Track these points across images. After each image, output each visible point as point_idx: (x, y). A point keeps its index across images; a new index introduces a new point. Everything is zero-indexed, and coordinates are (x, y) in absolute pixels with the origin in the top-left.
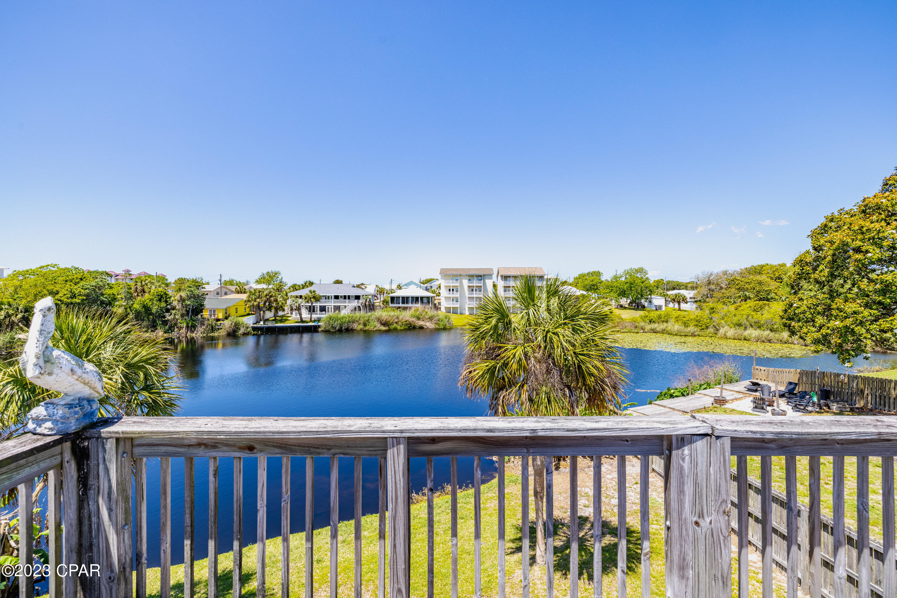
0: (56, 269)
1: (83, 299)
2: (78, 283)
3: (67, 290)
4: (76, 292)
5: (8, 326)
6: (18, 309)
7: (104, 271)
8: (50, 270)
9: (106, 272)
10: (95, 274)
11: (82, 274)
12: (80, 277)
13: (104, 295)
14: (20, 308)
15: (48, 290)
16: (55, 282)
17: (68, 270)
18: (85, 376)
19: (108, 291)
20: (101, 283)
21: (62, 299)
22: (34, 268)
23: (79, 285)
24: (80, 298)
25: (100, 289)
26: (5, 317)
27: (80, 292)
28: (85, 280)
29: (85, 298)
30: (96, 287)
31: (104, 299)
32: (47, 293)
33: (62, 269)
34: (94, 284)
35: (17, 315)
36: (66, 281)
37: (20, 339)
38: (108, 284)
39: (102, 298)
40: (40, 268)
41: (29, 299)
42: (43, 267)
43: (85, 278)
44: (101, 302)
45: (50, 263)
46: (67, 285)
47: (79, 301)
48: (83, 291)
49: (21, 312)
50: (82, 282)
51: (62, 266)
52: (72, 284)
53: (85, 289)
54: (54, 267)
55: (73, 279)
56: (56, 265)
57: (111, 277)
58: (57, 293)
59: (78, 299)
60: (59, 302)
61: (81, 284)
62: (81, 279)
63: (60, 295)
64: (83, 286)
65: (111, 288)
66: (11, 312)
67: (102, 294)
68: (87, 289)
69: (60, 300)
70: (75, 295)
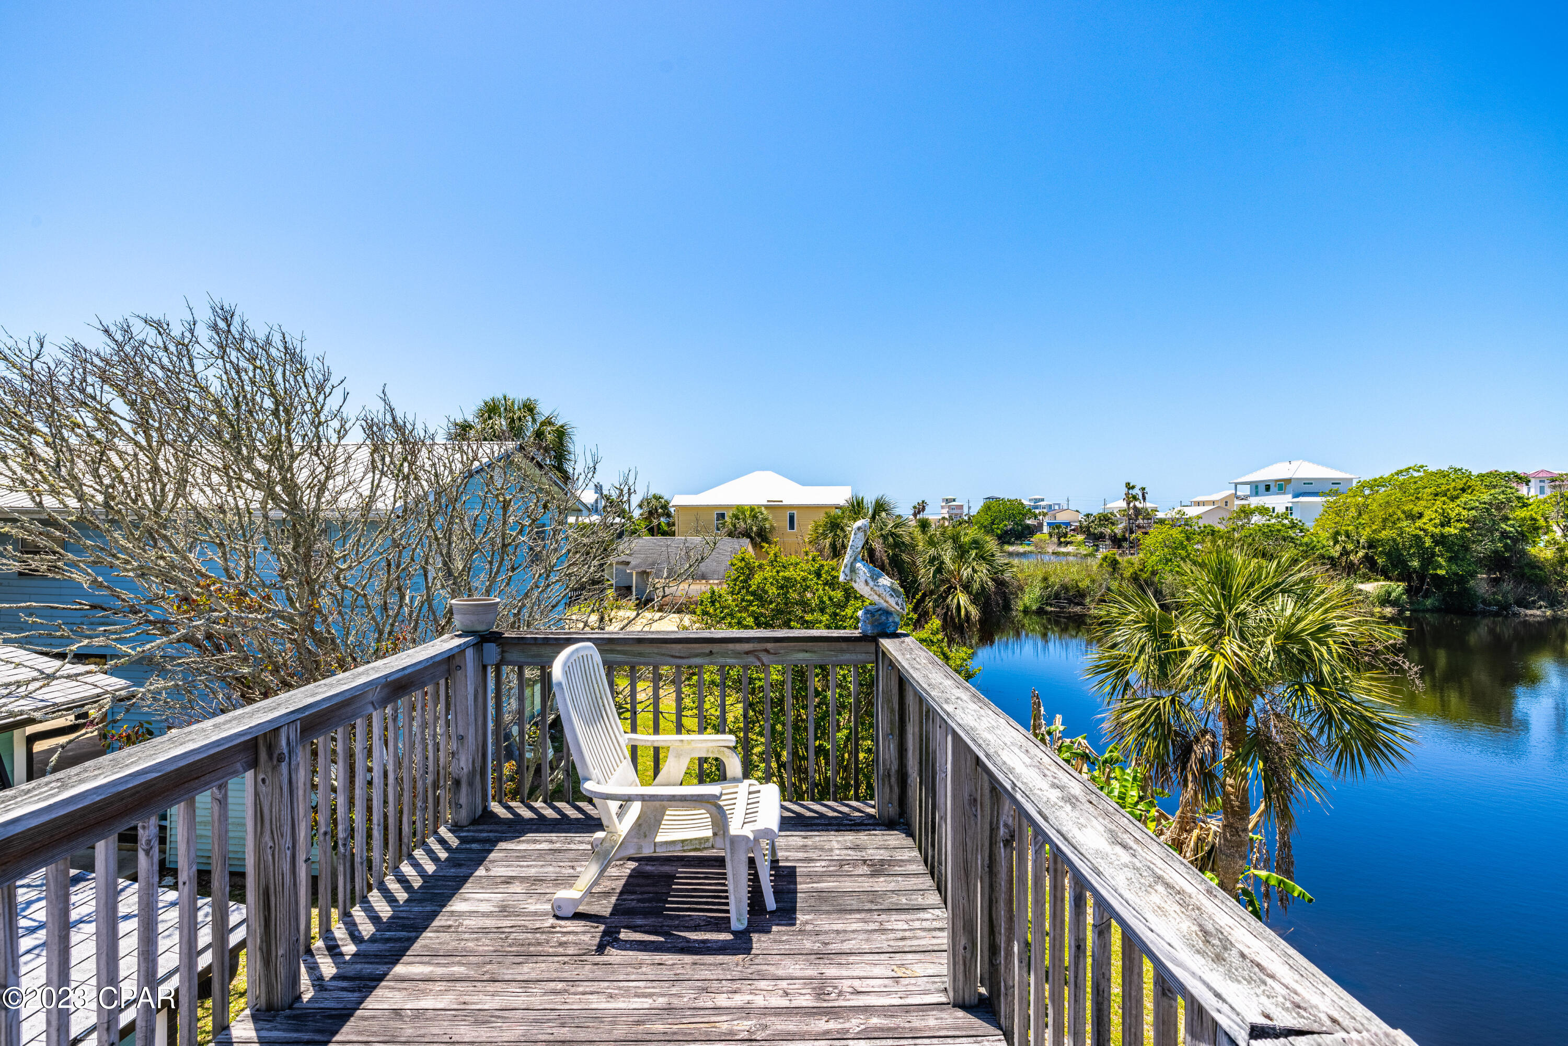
0: (1422, 474)
1: (1464, 528)
2: (1457, 498)
3: (1436, 511)
4: (1453, 515)
5: (1344, 568)
6: (1359, 543)
7: (1510, 471)
8: (1412, 477)
9: (1514, 473)
10: (1492, 479)
11: (1464, 480)
12: (1461, 486)
13: (1509, 519)
14: (1361, 541)
15: (1404, 512)
16: (1417, 498)
17: (1443, 474)
18: (875, 588)
19: (1522, 513)
20: (1501, 497)
21: (1426, 527)
22: (1387, 475)
23: (1458, 502)
24: (1459, 525)
25: (1499, 509)
26: (1341, 554)
27: (1459, 514)
28: (1469, 491)
29: (1467, 526)
30: (1491, 504)
31: (1508, 529)
32: (1402, 516)
33: (1432, 474)
34: (1486, 497)
35: (1357, 552)
36: (1436, 495)
37: (1361, 590)
38: (1519, 498)
39: (1503, 526)
40: (1397, 474)
41: (1374, 527)
42: (1401, 472)
43: (1470, 487)
44: (1502, 533)
45: (1412, 465)
46: (1438, 502)
47: (1456, 531)
48: (1465, 513)
49: (1364, 548)
50: (1465, 495)
51: (1432, 468)
52: (1447, 501)
53: (1469, 510)
54: (1419, 471)
55: (1448, 490)
56: (1422, 467)
57: (1528, 482)
58: (1421, 515)
59: (1455, 527)
60: (1422, 533)
61: (1463, 500)
62: (1463, 490)
63: (1424, 520)
64: (1465, 504)
65: (1525, 505)
66: (1350, 547)
67: (1506, 519)
68: (1472, 509)
69: (1424, 530)
70: (1450, 520)
